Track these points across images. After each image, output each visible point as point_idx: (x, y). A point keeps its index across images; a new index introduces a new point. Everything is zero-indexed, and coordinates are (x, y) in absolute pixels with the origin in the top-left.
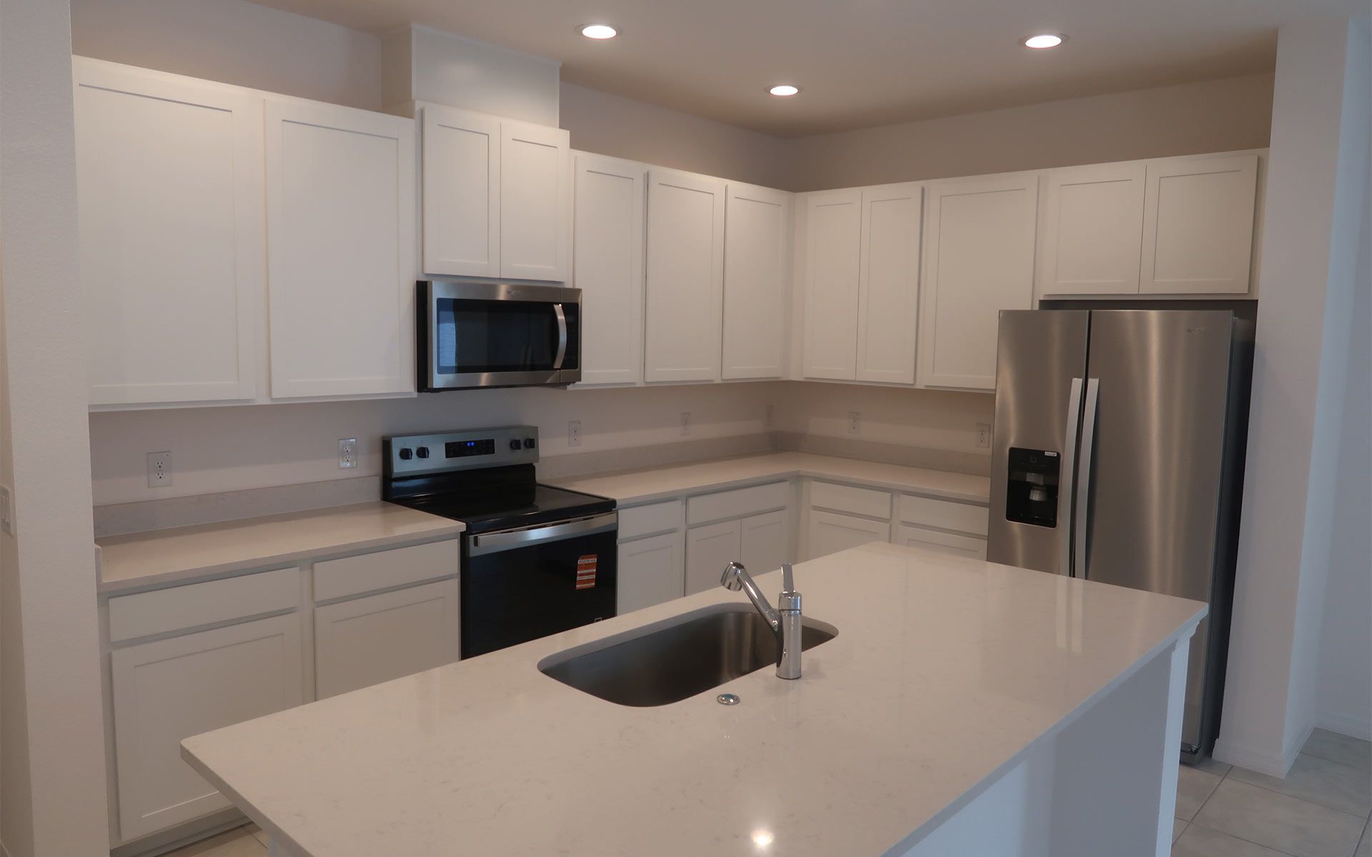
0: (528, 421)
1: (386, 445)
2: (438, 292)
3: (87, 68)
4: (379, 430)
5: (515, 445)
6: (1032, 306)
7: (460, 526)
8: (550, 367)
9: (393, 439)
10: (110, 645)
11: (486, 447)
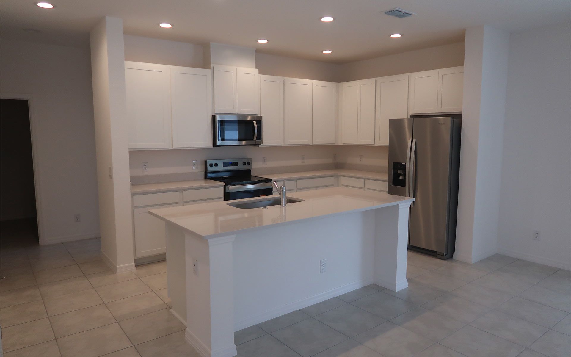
0: (249, 157)
1: (206, 162)
2: (218, 118)
3: (129, 64)
4: (204, 159)
5: (244, 164)
6: (407, 117)
7: (224, 184)
8: (253, 140)
9: (208, 161)
10: (134, 207)
11: (235, 164)
